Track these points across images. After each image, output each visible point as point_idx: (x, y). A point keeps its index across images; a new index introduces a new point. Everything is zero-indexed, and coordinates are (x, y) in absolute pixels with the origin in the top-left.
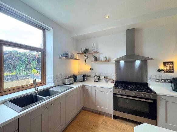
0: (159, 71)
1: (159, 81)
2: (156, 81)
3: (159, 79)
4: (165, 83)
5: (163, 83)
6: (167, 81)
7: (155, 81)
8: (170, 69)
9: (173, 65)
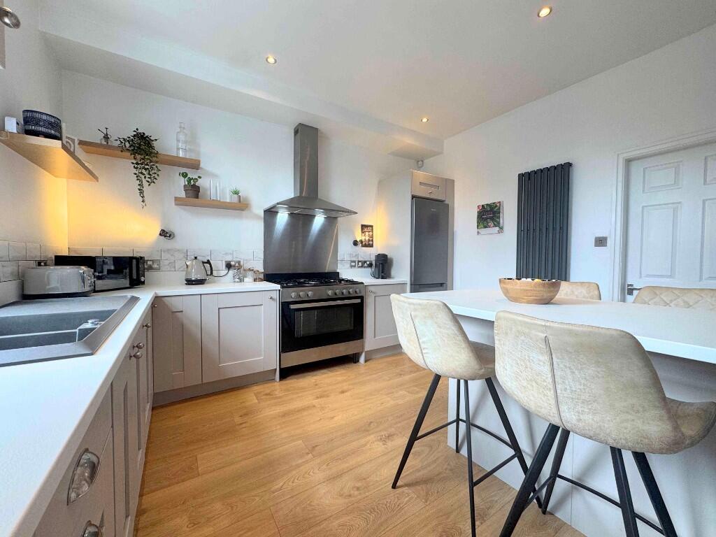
0: (355, 243)
1: (355, 266)
2: (352, 266)
3: (355, 262)
4: (363, 269)
5: (360, 269)
6: (365, 265)
7: (349, 265)
8: (369, 240)
9: (372, 232)
